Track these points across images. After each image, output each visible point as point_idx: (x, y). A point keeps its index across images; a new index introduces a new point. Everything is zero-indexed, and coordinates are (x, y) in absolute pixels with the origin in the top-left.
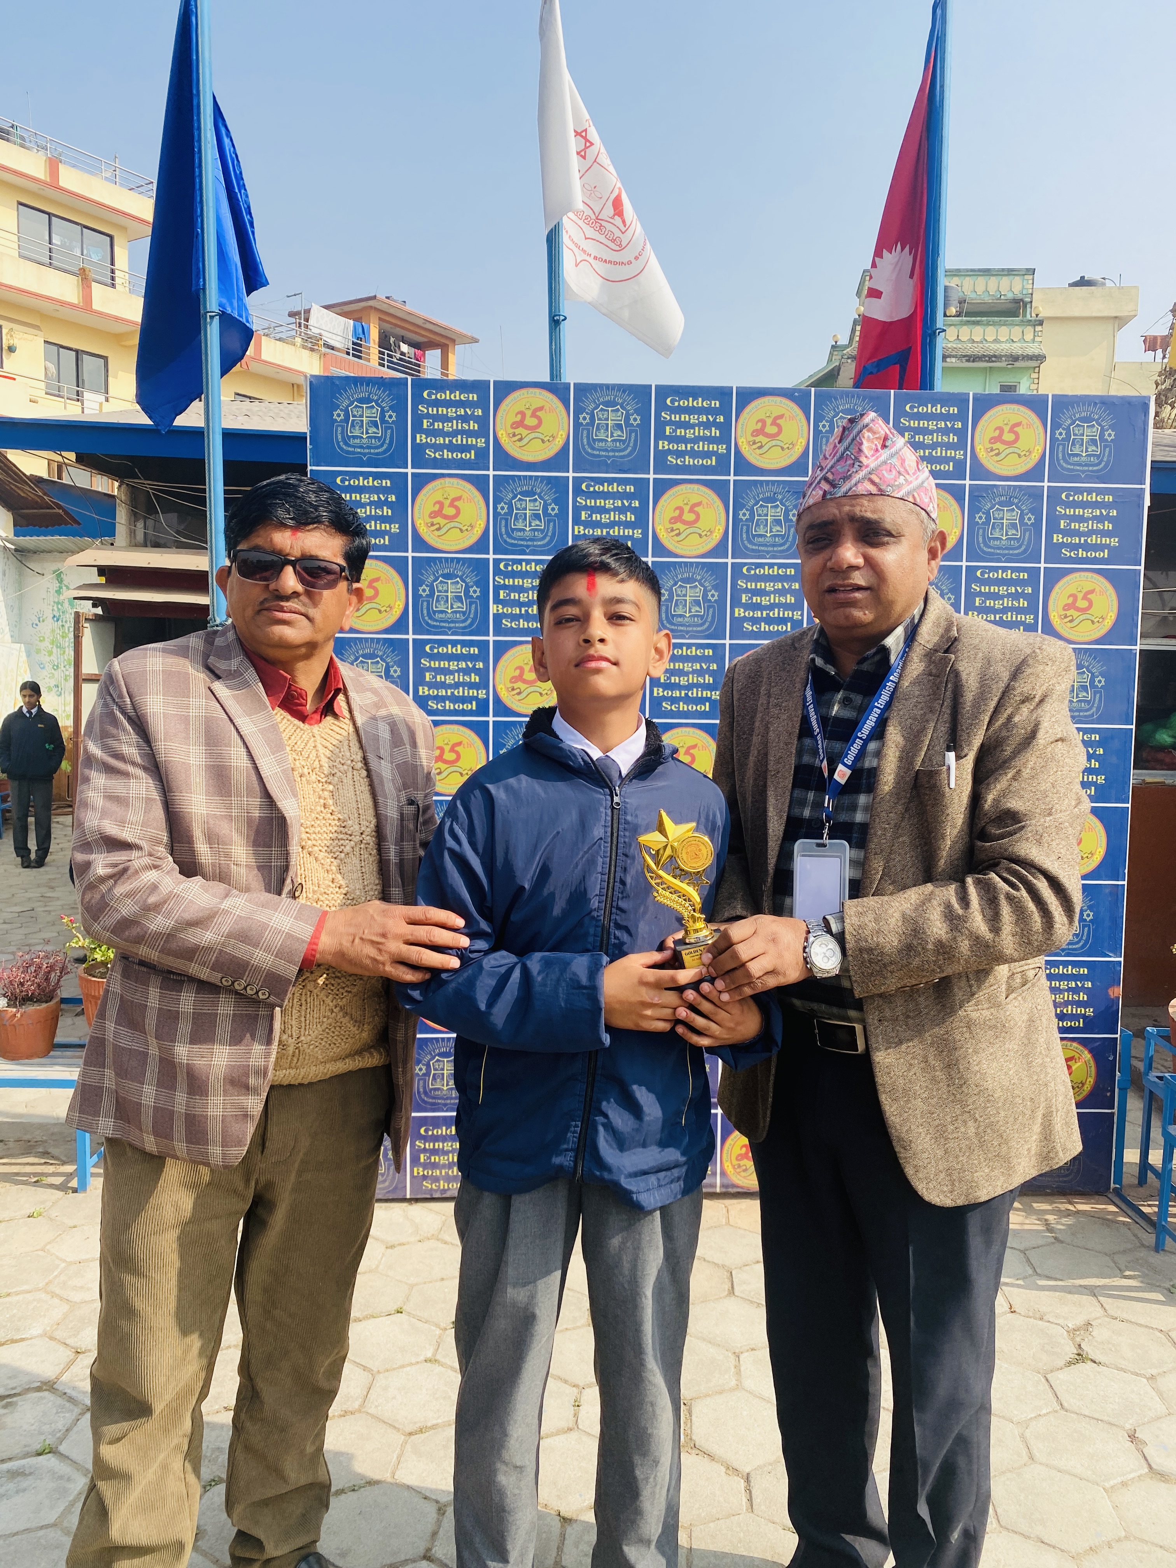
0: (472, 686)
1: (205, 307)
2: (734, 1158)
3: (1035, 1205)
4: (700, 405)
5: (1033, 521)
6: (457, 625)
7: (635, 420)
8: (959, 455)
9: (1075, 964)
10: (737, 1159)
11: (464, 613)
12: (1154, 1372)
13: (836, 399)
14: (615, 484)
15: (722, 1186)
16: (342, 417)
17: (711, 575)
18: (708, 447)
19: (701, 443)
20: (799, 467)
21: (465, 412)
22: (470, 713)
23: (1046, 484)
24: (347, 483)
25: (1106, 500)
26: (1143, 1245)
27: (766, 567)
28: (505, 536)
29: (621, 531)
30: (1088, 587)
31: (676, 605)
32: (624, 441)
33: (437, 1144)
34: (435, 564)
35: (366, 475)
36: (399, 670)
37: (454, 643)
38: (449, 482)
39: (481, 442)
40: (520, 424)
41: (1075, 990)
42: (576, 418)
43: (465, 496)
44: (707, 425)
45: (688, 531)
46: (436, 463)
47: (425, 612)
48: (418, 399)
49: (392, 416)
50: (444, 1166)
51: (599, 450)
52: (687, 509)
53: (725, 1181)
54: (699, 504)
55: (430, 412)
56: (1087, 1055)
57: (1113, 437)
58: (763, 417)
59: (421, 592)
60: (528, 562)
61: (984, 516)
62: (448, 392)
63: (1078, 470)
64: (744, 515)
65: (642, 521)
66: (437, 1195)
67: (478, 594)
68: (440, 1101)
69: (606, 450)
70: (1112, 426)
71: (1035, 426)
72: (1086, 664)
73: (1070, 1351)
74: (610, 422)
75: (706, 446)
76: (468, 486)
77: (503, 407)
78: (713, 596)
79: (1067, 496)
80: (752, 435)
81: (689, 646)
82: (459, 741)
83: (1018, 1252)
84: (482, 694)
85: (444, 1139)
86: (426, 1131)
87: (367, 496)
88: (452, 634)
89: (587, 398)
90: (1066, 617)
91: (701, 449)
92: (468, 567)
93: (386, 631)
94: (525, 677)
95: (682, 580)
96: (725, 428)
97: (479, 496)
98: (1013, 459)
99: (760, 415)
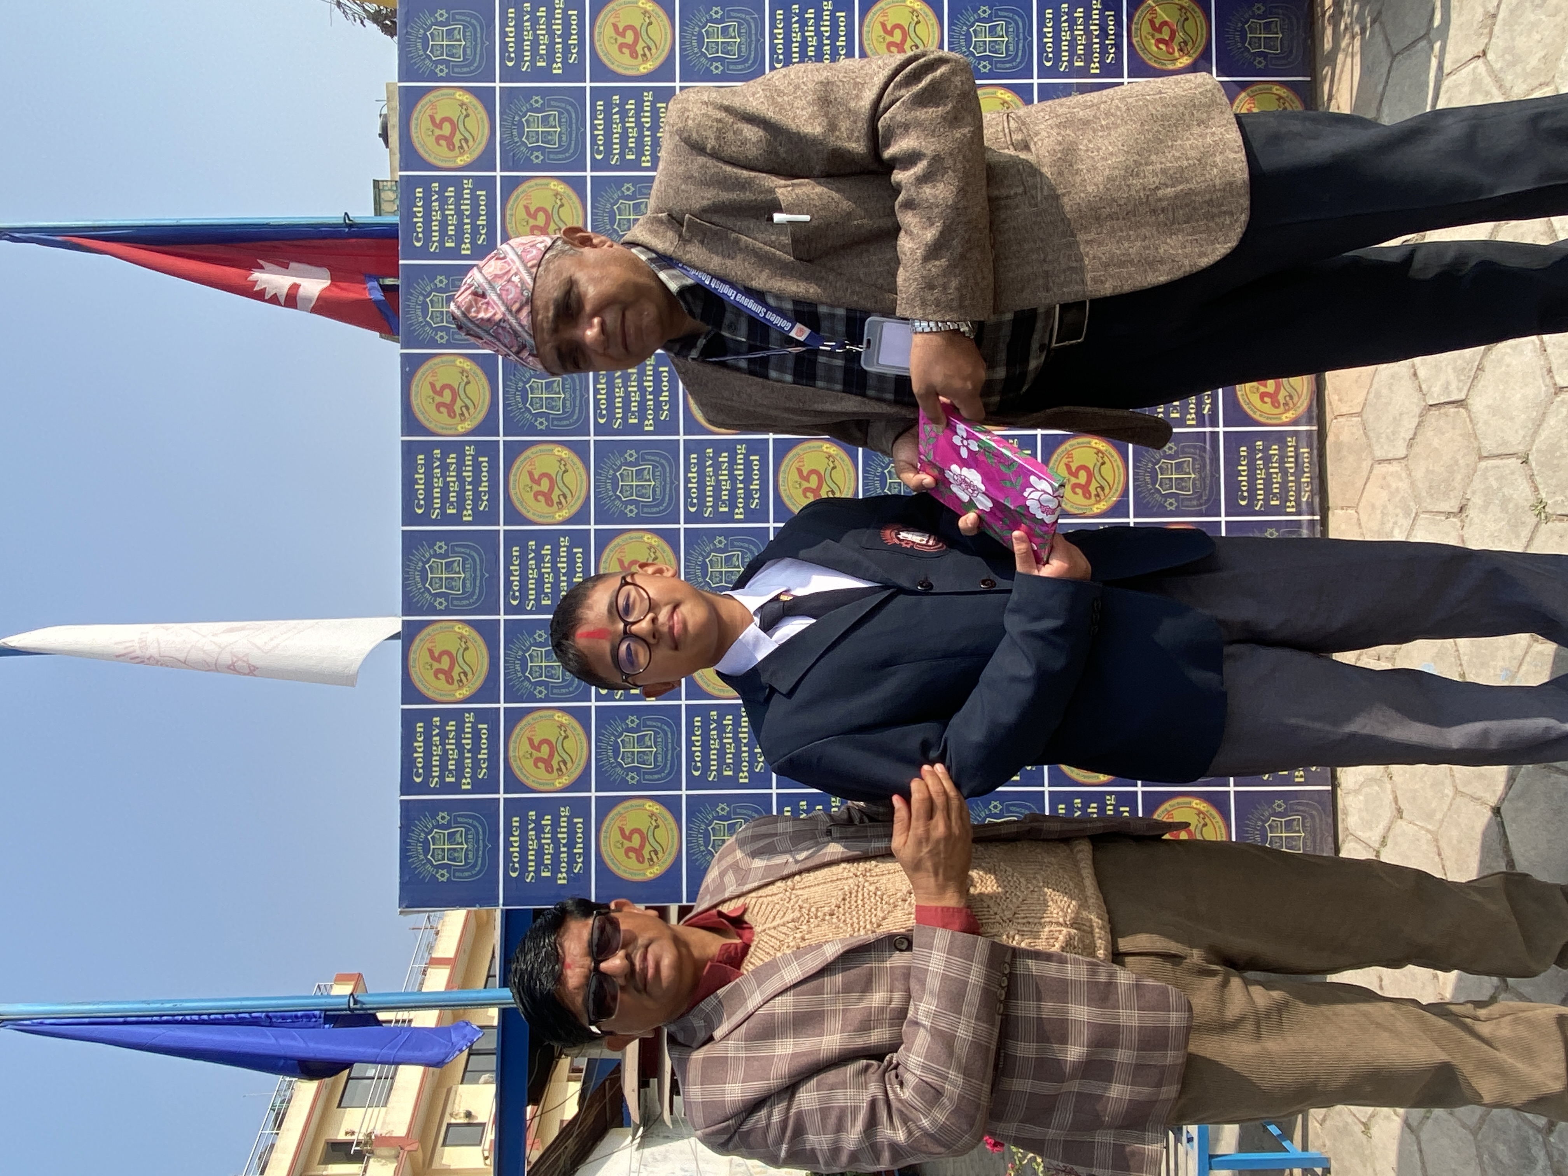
2: (1277, 411)
4: (422, 476)
5: (539, 98)
6: (670, 741)
7: (440, 548)
8: (468, 184)
9: (1042, 24)
11: (656, 733)
13: (412, 325)
14: (512, 568)
16: (445, 872)
17: (609, 458)
18: (469, 465)
19: (464, 474)
20: (486, 365)
21: (436, 735)
23: (498, 85)
24: (517, 865)
25: (513, 15)
27: (599, 396)
28: (570, 689)
29: (562, 559)
30: (609, 31)
31: (642, 496)
32: (465, 559)
34: (603, 766)
35: (508, 844)
36: (721, 805)
38: (514, 751)
39: (469, 718)
40: (448, 675)
41: (1072, 22)
42: (441, 614)
43: (528, 734)
44: (445, 467)
45: (561, 485)
46: (493, 768)
47: (656, 777)
48: (424, 788)
49: (443, 817)
51: (474, 586)
52: (536, 488)
53: (1304, 420)
54: (531, 474)
55: (437, 774)
57: (443, 12)
58: (433, 406)
59: (634, 782)
61: (536, 154)
62: (415, 755)
63: (481, 48)
64: (541, 424)
65: (551, 537)
67: (635, 718)
69: (475, 579)
70: (433, 13)
71: (433, 100)
72: (697, 29)
74: (444, 576)
75: (468, 468)
76: (517, 731)
77: (430, 694)
78: (631, 455)
79: (511, 60)
80: (454, 417)
81: (687, 480)
87: (530, 843)
88: (681, 747)
89: (418, 602)
90: (644, 55)
91: (470, 474)
93: (678, 820)
95: (614, 491)
96: (447, 447)
97: (529, 719)
98: (471, 123)
99: (431, 408)
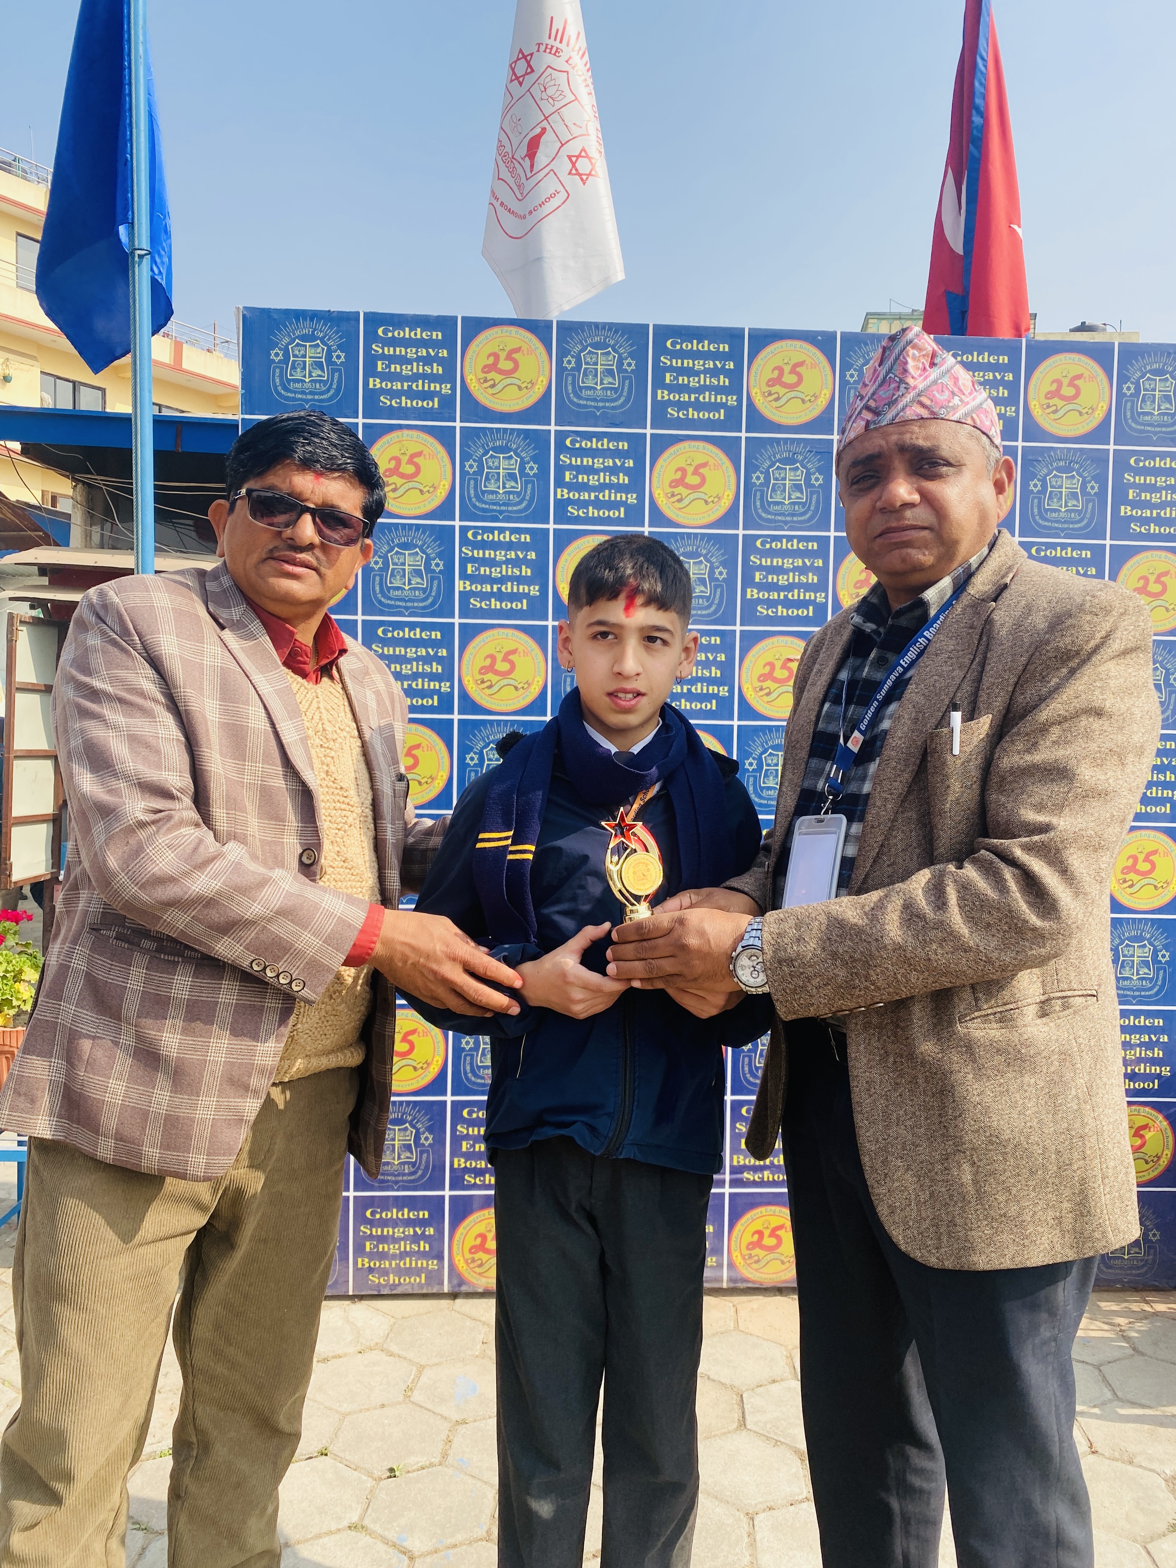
0: (433, 677)
1: (133, 245)
2: (744, 1247)
3: (1102, 1304)
4: (706, 349)
5: (1096, 490)
6: (416, 604)
7: (629, 365)
8: (1010, 411)
9: (1149, 1014)
10: (748, 1248)
11: (424, 590)
15: (730, 1280)
16: (281, 357)
17: (719, 549)
22: (431, 709)
23: (1112, 447)
28: (474, 500)
29: (613, 495)
30: (1162, 567)
32: (616, 390)
33: (385, 1230)
37: (412, 626)
38: (408, 435)
39: (446, 389)
40: (493, 368)
41: (1149, 1046)
42: (559, 362)
43: (426, 451)
44: (714, 373)
45: (692, 497)
47: (378, 588)
48: (372, 336)
49: (340, 357)
50: (394, 1257)
51: (587, 400)
52: (690, 470)
53: (734, 1275)
54: (705, 465)
56: (1161, 1123)
58: (780, 364)
59: (372, 565)
60: (502, 530)
61: (1039, 484)
62: (407, 329)
63: (1148, 432)
64: (758, 478)
66: (385, 1292)
67: (441, 567)
68: (389, 1178)
69: (595, 400)
71: (1099, 379)
72: (1161, 659)
74: (599, 367)
76: (430, 440)
77: (473, 347)
78: (721, 573)
79: (1137, 462)
80: (768, 385)
82: (417, 743)
83: (1091, 1368)
84: (445, 687)
85: (395, 1223)
86: (373, 1214)
88: (409, 616)
89: (572, 338)
92: (430, 536)
94: (497, 667)
96: (736, 376)
97: (443, 452)
98: (1074, 417)
99: (777, 361)
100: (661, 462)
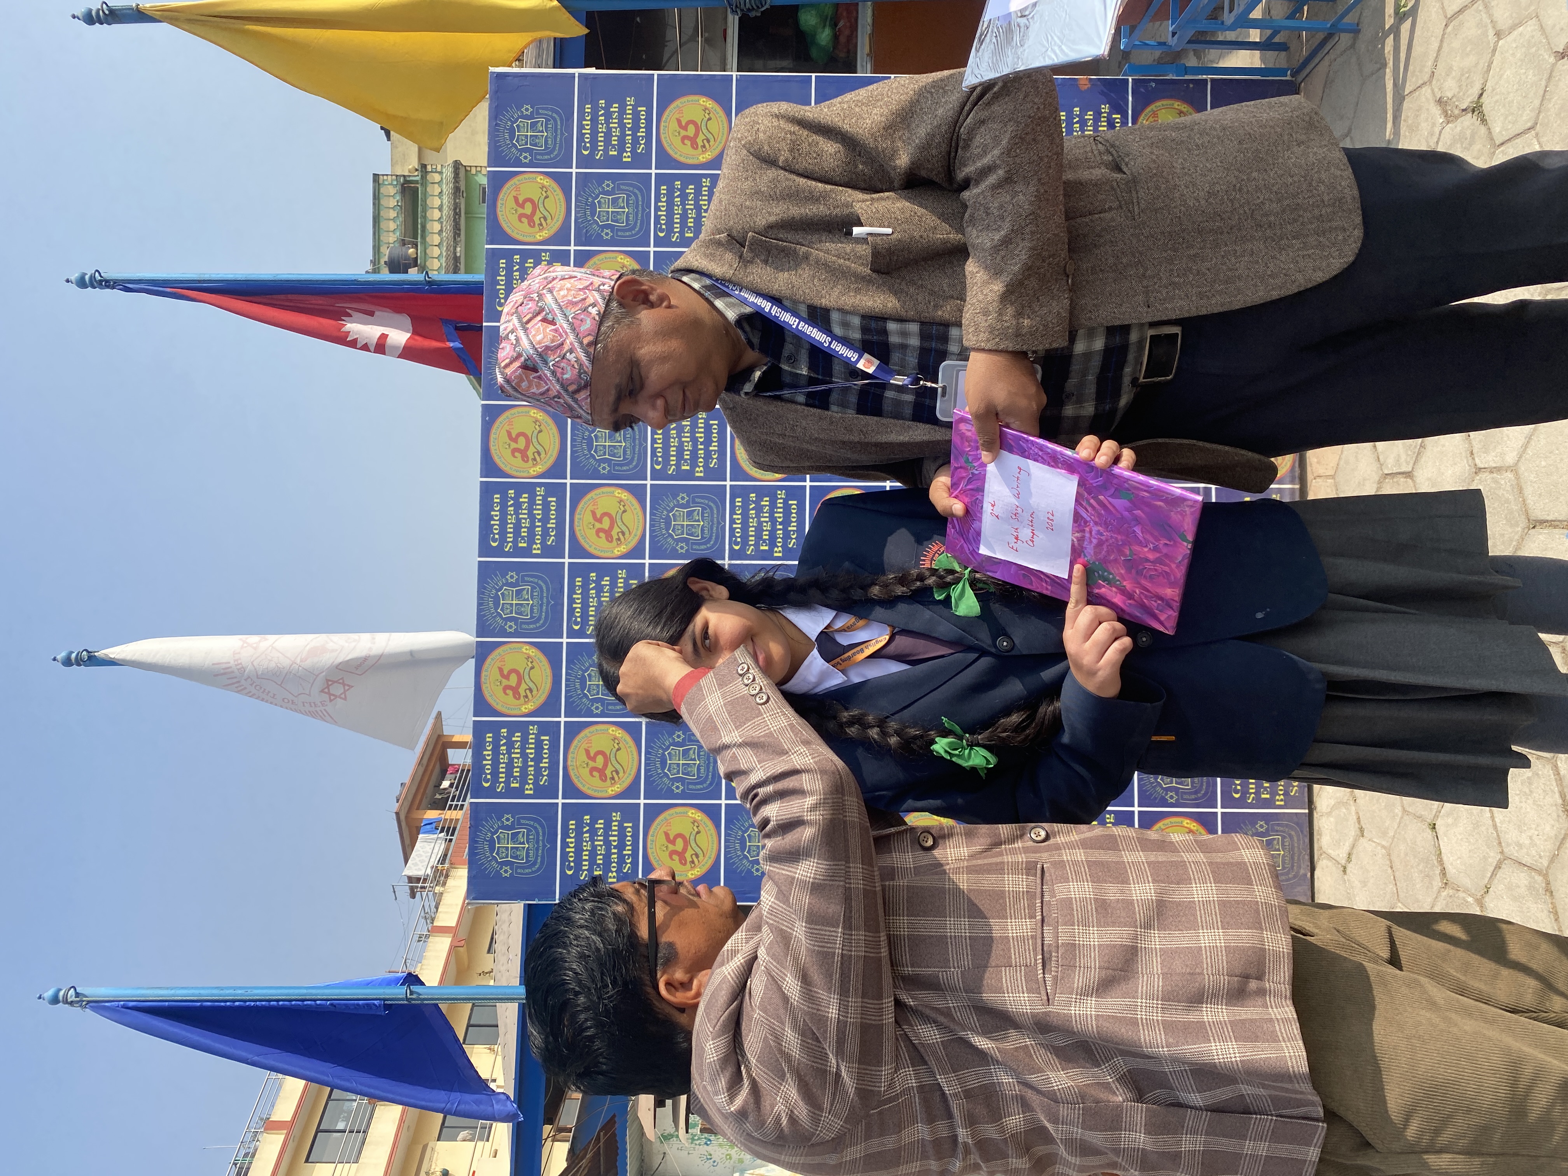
1: (402, 999)
5: (610, 182)
7: (512, 577)
8: (545, 257)
11: (699, 747)
12: (1491, 33)
14: (575, 596)
15: (1292, 482)
16: (508, 868)
17: (663, 500)
18: (539, 505)
19: (535, 512)
21: (504, 745)
23: (574, 170)
24: (572, 864)
25: (589, 110)
26: (1353, 46)
27: (656, 445)
30: (674, 125)
31: (691, 535)
32: (533, 588)
34: (651, 776)
35: (565, 845)
38: (572, 761)
39: (533, 730)
40: (515, 690)
41: (1084, 123)
42: (510, 635)
43: (585, 746)
45: (620, 523)
46: (553, 775)
48: (491, 793)
49: (508, 819)
51: (541, 612)
52: (598, 525)
54: (594, 513)
55: (503, 780)
56: (1152, 108)
57: (529, 107)
58: (509, 451)
59: (679, 791)
61: (606, 231)
62: (485, 762)
63: (561, 139)
64: (604, 468)
65: (610, 570)
69: (541, 605)
70: (519, 108)
71: (517, 183)
73: (1469, 120)
74: (514, 602)
75: (538, 507)
76: (575, 742)
77: (499, 707)
78: (683, 498)
79: (586, 149)
80: (527, 461)
81: (732, 521)
86: (1237, 792)
87: (585, 844)
89: (490, 625)
90: (704, 146)
91: (540, 512)
92: (655, 743)
93: (718, 826)
95: (667, 530)
96: (521, 488)
97: (586, 732)
98: (550, 204)
99: (507, 453)
100: (592, 550)
